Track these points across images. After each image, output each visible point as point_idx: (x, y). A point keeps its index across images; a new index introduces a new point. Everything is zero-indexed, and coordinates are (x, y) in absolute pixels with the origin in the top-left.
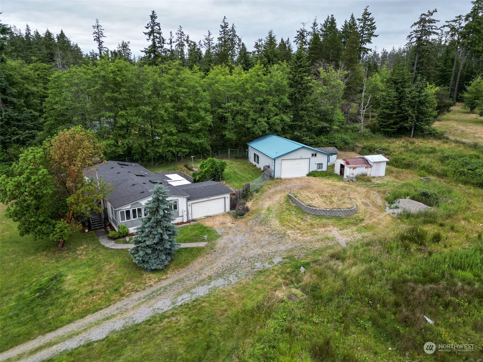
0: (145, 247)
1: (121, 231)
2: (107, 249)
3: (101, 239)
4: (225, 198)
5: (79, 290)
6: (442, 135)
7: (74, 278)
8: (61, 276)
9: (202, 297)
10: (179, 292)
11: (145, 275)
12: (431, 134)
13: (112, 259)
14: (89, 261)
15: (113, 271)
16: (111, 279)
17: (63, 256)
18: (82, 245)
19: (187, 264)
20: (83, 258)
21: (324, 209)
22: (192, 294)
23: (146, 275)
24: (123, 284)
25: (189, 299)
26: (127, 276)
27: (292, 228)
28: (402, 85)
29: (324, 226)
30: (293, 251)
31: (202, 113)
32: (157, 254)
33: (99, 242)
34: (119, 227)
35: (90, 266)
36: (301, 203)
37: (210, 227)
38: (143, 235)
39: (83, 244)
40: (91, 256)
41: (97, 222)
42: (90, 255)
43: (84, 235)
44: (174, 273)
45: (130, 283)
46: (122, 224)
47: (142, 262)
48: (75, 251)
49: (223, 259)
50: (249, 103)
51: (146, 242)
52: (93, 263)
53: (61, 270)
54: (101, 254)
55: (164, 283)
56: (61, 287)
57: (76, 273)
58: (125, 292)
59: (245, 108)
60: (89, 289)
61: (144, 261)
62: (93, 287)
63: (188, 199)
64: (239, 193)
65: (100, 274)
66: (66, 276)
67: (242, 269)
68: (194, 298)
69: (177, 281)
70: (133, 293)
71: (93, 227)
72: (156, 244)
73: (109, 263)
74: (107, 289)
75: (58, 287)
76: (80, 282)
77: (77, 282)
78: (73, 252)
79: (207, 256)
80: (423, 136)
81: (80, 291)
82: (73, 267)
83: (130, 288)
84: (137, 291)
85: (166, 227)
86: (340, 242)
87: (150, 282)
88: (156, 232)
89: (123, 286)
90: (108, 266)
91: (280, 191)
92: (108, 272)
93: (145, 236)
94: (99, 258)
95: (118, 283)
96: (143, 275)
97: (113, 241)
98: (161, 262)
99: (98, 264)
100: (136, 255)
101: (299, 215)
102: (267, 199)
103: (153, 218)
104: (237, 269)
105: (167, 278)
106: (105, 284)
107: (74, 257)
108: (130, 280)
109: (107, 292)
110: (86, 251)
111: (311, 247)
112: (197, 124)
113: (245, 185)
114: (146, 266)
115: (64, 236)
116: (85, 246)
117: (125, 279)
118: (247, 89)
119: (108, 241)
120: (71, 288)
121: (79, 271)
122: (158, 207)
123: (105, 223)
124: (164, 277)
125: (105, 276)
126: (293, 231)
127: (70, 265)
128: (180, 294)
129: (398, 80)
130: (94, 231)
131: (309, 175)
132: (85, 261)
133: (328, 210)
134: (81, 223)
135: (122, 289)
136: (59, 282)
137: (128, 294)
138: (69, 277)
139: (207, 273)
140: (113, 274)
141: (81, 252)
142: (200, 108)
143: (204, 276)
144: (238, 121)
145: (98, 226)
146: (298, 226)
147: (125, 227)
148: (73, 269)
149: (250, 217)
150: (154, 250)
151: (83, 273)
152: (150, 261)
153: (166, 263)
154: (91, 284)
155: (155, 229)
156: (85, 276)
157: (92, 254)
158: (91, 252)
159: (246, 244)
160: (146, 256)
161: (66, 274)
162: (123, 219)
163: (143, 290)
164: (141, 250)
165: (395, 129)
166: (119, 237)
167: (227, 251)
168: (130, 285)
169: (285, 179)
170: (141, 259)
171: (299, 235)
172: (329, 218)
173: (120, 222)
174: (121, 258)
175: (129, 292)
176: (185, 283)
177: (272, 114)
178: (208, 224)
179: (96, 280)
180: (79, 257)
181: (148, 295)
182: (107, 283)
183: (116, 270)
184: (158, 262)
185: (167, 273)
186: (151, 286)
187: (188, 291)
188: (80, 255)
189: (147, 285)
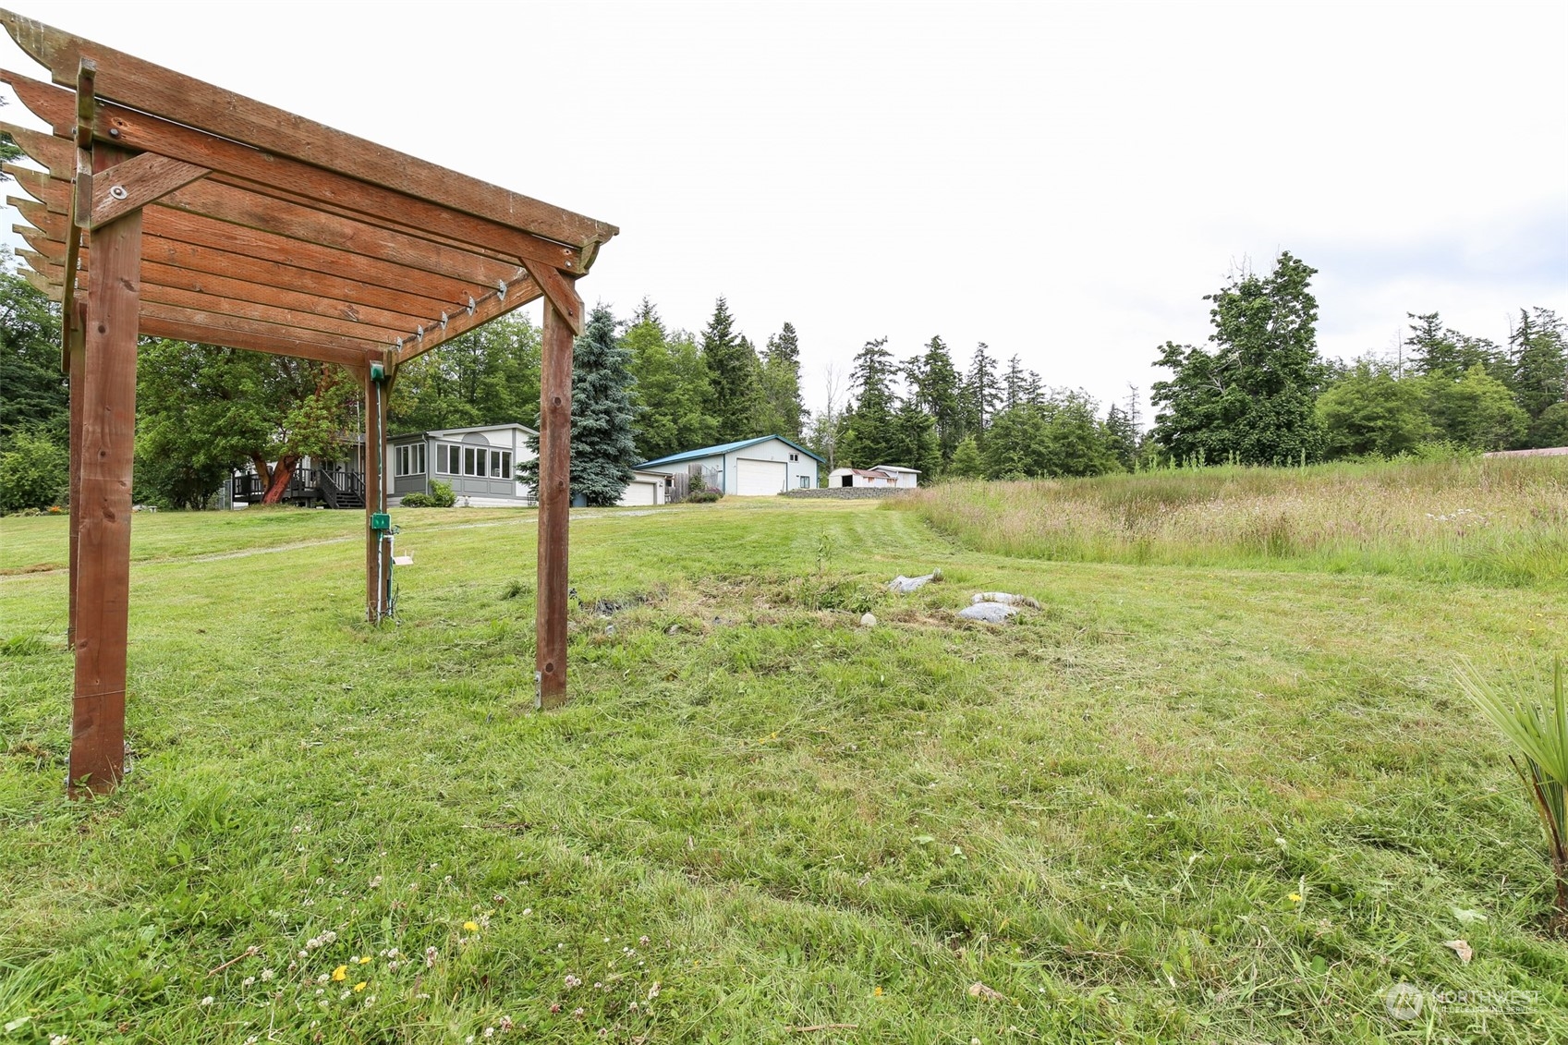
1: (439, 493)
34: (432, 486)
46: (439, 480)
162: (442, 468)
173: (436, 473)
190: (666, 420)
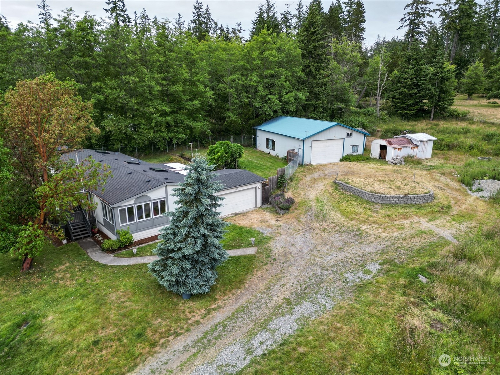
0: (179, 259)
1: (122, 239)
2: (104, 266)
3: (91, 252)
4: (255, 188)
5: (74, 340)
6: (465, 116)
7: (60, 319)
8: (35, 317)
9: (291, 336)
10: (251, 331)
11: (180, 304)
12: (452, 115)
13: (117, 283)
14: (79, 288)
15: (124, 302)
16: (124, 316)
17: (33, 282)
18: (61, 264)
19: (242, 282)
20: (68, 283)
21: (397, 196)
22: (273, 331)
23: (184, 305)
24: (148, 323)
25: (271, 341)
26: (151, 309)
27: (365, 222)
28: (417, 62)
29: (406, 217)
30: (387, 253)
31: (201, 88)
32: (198, 269)
33: (88, 257)
34: (118, 234)
35: (83, 297)
36: (360, 190)
37: (247, 228)
38: (176, 239)
39: (64, 262)
40: (81, 280)
41: (80, 228)
42: (78, 279)
43: (62, 249)
44: (226, 297)
45: (160, 320)
46: (122, 228)
47: (175, 283)
48: (52, 274)
49: (294, 271)
50: (257, 77)
51: (183, 250)
52: (87, 291)
53: (34, 306)
54: (97, 275)
55: (219, 317)
56: (37, 338)
57: (61, 310)
58: (157, 336)
59: (252, 83)
60: (91, 337)
61: (177, 282)
62: (97, 333)
65: (104, 309)
66: (44, 316)
67: (330, 284)
68: (279, 340)
69: (237, 311)
70: (171, 338)
71: (74, 236)
72: (198, 253)
73: (114, 290)
74: (124, 334)
75: (33, 338)
76: (72, 327)
77: (65, 326)
78: (48, 275)
79: (266, 267)
80: (444, 118)
81: (75, 342)
82: (53, 301)
83: (163, 330)
84: (177, 334)
85: (211, 225)
86: (444, 236)
87: (193, 316)
88: (197, 233)
89: (150, 327)
90: (114, 294)
91: (320, 178)
92: (116, 305)
93: (180, 242)
94: (95, 283)
95: (139, 323)
96: (177, 304)
97: (111, 255)
98: (205, 281)
99: (96, 292)
100: (163, 273)
101: (364, 205)
102: (309, 189)
103: (191, 210)
104: (322, 285)
105: (220, 307)
106: (116, 326)
107: (52, 283)
108: (158, 314)
109: (125, 340)
110: (71, 273)
111: (409, 246)
112: (196, 102)
113: (280, 171)
114: (182, 290)
115: (34, 249)
116: (68, 264)
117: (150, 315)
118: (254, 59)
119: (103, 255)
120: (58, 338)
121: (64, 307)
122: (199, 192)
123: (92, 229)
124: (213, 306)
125: (115, 312)
126: (369, 226)
127: (48, 297)
128: (252, 334)
129: (413, 56)
130: (76, 242)
131: (344, 159)
132: (71, 289)
133: (402, 196)
134: (61, 228)
135: (149, 333)
136: (33, 328)
137: (162, 341)
138: (50, 319)
139: (279, 294)
140: (126, 307)
141: (63, 274)
142: (198, 80)
143: (277, 300)
144: (243, 98)
145: (82, 234)
146: (371, 219)
147: (128, 233)
148: (55, 304)
149: (299, 212)
150: (194, 263)
151: (73, 309)
152: (188, 281)
153: (213, 283)
154: (91, 329)
155: (194, 228)
156: (79, 314)
157: (81, 276)
158: (79, 274)
159: (315, 247)
160: (182, 274)
161: (43, 313)
162: (123, 221)
163: (187, 331)
164: (173, 264)
165: (414, 110)
166: (120, 248)
167: (292, 259)
168: (160, 323)
169: (317, 165)
170: (173, 279)
171: (380, 230)
172: (405, 207)
173: (120, 225)
174: (132, 279)
175: (164, 337)
176: (254, 314)
177: (284, 91)
178: (242, 222)
179: (99, 320)
180: (61, 282)
181: (199, 341)
182: (119, 323)
183: (130, 300)
184: (201, 283)
185: (216, 300)
186: (198, 323)
187: (263, 327)
188: (62, 279)
189: (190, 322)
190: (274, 98)
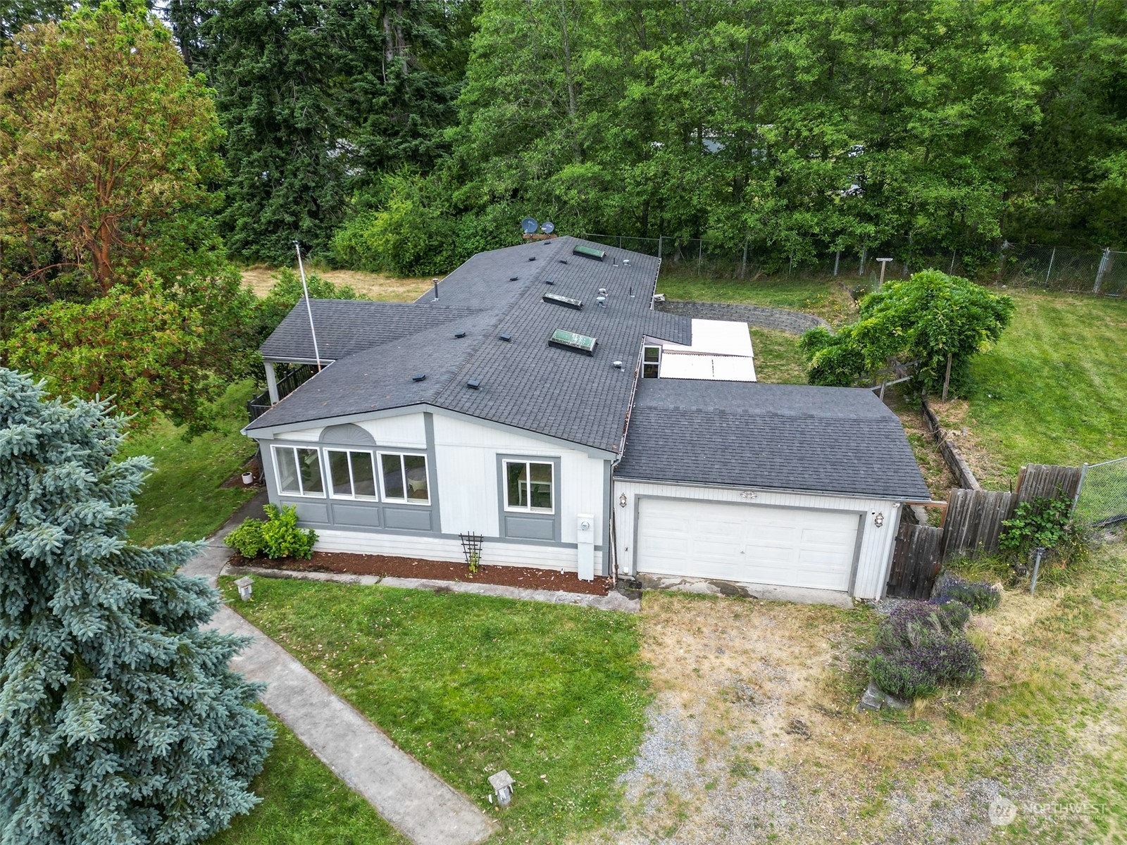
4: (862, 516)
46: (286, 504)
63: (620, 471)
64: (977, 515)
97: (226, 569)
112: (952, 111)
113: (1038, 475)
119: (218, 559)
166: (262, 559)
173: (280, 494)
